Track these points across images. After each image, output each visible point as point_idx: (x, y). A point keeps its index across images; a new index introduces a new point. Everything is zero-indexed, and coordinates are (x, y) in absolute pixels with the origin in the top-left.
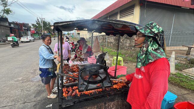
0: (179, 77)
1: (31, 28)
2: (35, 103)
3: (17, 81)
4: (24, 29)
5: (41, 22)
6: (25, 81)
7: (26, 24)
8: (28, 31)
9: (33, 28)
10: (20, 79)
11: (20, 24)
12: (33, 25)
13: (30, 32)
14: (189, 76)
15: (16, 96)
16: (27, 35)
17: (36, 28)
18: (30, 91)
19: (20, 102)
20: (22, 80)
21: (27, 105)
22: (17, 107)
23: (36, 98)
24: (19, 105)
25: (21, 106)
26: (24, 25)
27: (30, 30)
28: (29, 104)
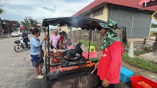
0: (137, 60)
1: (20, 24)
2: (26, 83)
3: (11, 66)
4: (14, 26)
5: (29, 20)
6: (18, 66)
7: (16, 21)
8: (17, 27)
9: (22, 25)
10: (13, 65)
11: (11, 21)
12: (22, 22)
13: (19, 28)
14: (144, 59)
15: (10, 78)
16: (16, 30)
17: (25, 25)
18: (21, 74)
19: (14, 82)
20: (14, 66)
21: (20, 84)
22: (12, 86)
23: (27, 79)
24: (14, 84)
25: (15, 85)
26: (14, 22)
27: (19, 27)
28: (22, 83)
